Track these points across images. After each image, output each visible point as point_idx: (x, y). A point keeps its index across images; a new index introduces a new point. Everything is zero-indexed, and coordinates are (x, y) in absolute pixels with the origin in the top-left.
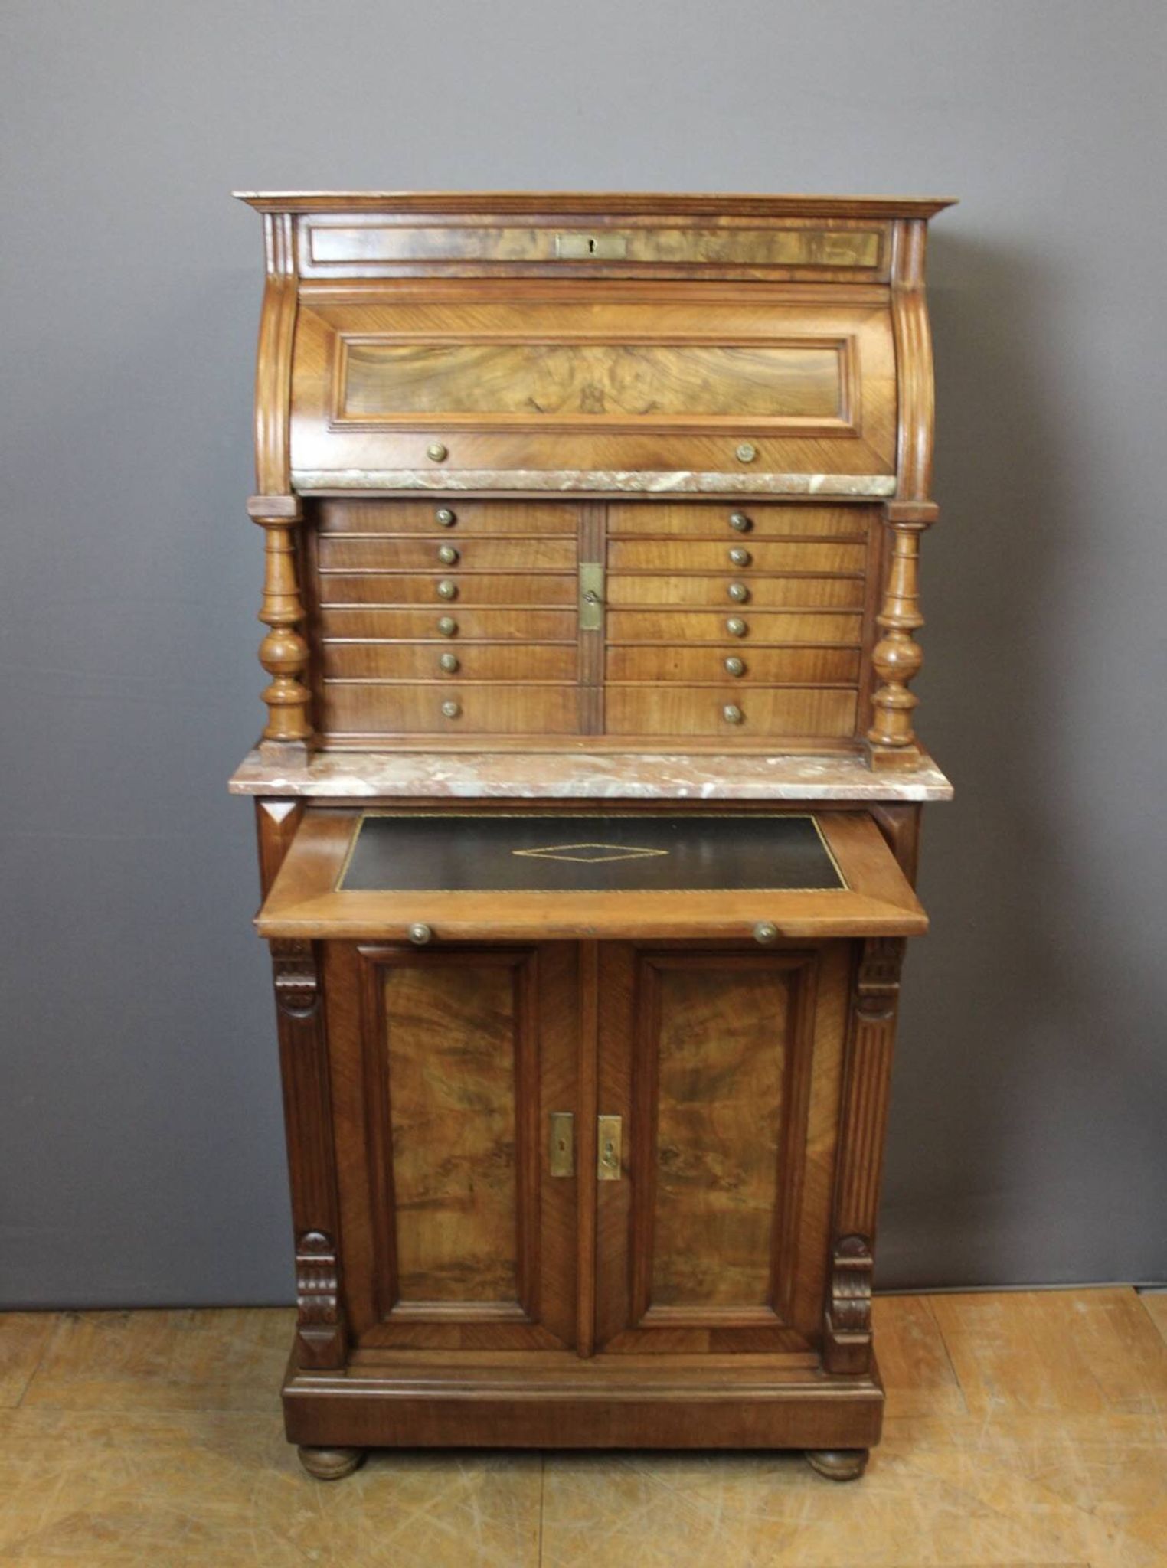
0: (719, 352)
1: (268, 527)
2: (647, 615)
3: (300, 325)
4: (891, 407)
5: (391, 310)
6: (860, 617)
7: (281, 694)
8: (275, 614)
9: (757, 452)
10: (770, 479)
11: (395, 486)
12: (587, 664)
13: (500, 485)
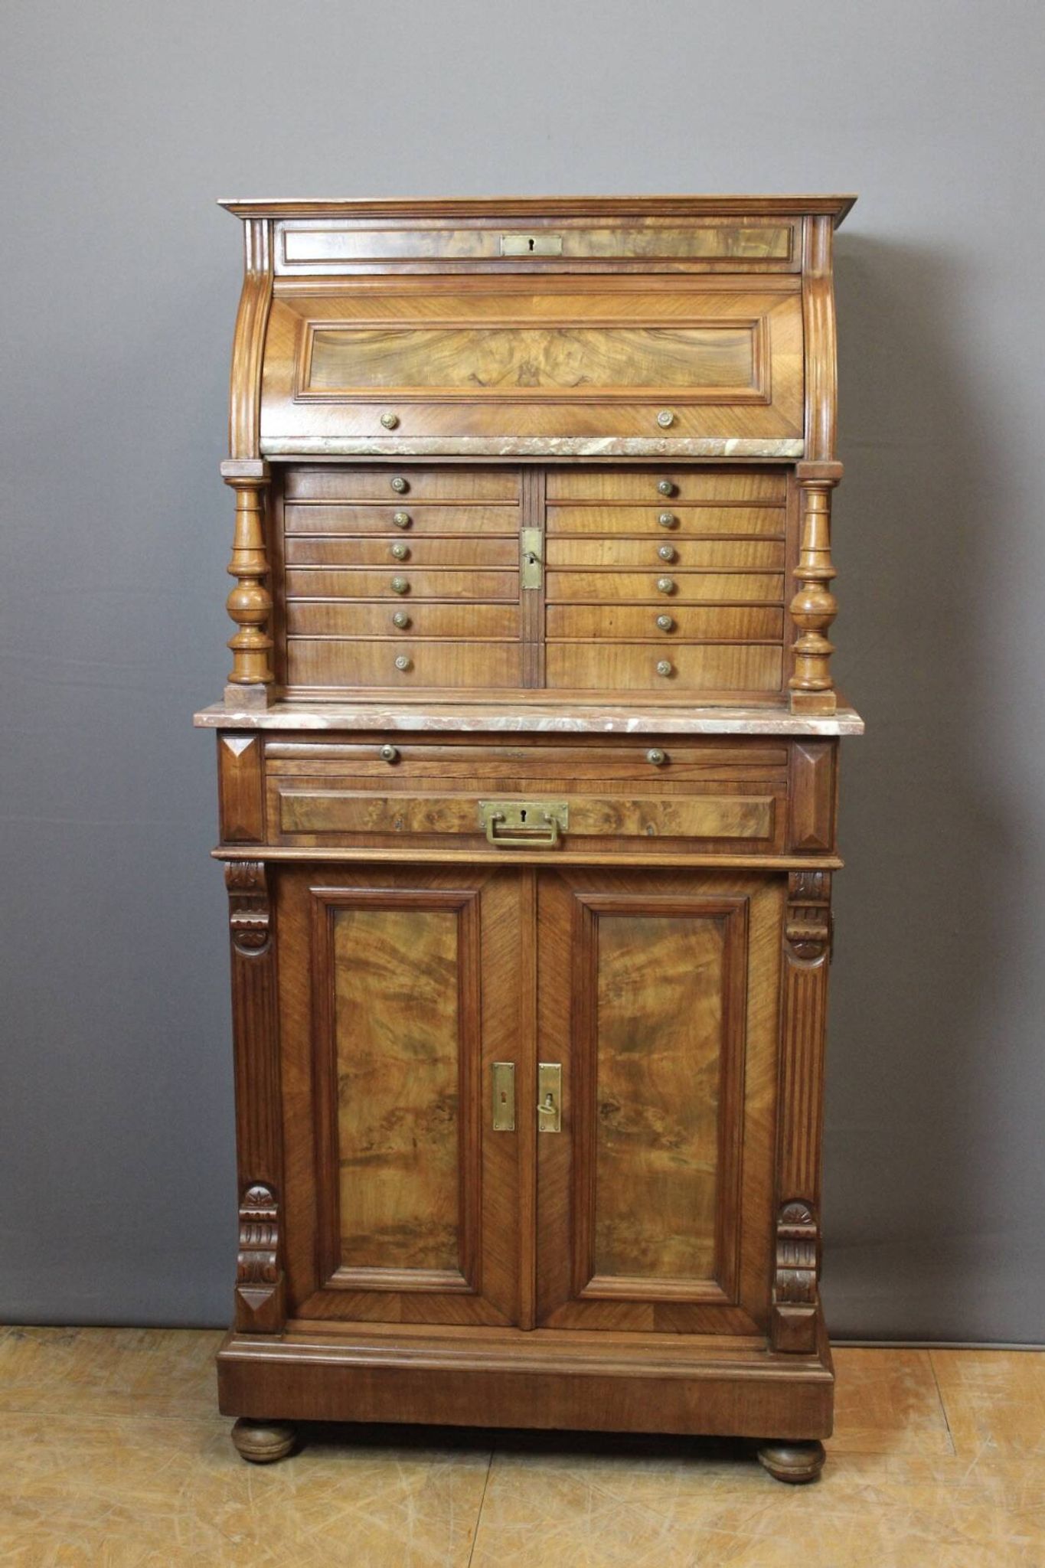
0: (643, 334)
1: (239, 487)
2: (584, 575)
3: (273, 314)
4: (799, 377)
5: (353, 302)
6: (782, 576)
7: (246, 640)
8: (241, 566)
9: (675, 418)
10: (689, 443)
11: (352, 452)
12: (528, 621)
13: (446, 451)
